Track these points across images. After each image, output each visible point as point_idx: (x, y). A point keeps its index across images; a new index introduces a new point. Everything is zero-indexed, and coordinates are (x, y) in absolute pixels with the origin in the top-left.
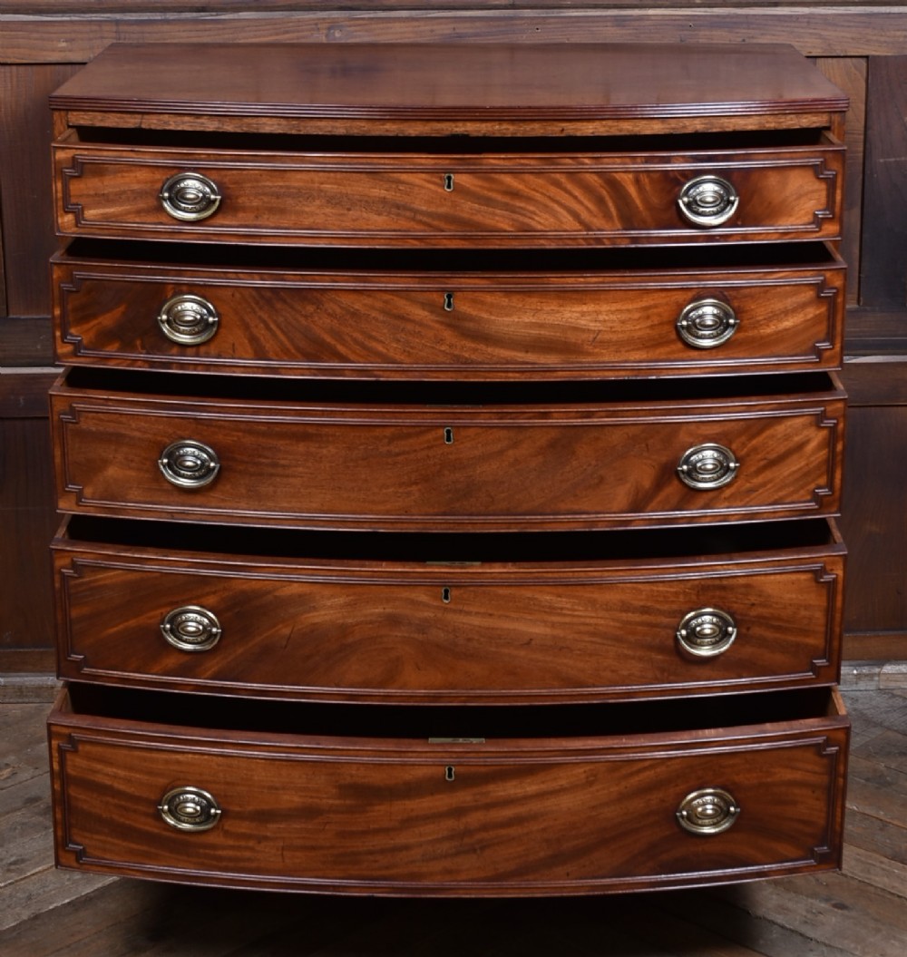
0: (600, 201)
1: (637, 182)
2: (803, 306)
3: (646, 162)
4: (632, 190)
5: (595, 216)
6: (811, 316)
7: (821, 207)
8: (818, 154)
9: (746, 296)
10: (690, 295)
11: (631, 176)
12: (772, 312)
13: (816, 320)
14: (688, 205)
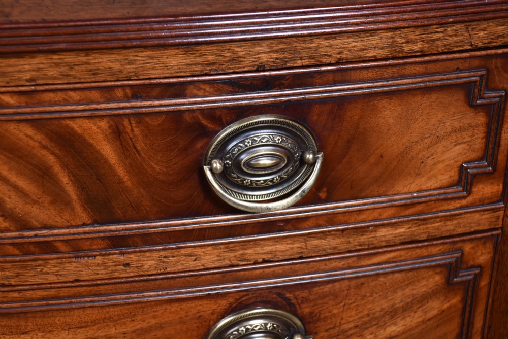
0: (43, 175)
1: (117, 134)
2: (424, 299)
3: (135, 97)
4: (108, 151)
5: (35, 202)
6: (435, 312)
7: (473, 156)
8: (476, 63)
9: (324, 296)
10: (223, 304)
11: (103, 124)
12: (368, 315)
13: (443, 317)
14: (224, 176)
